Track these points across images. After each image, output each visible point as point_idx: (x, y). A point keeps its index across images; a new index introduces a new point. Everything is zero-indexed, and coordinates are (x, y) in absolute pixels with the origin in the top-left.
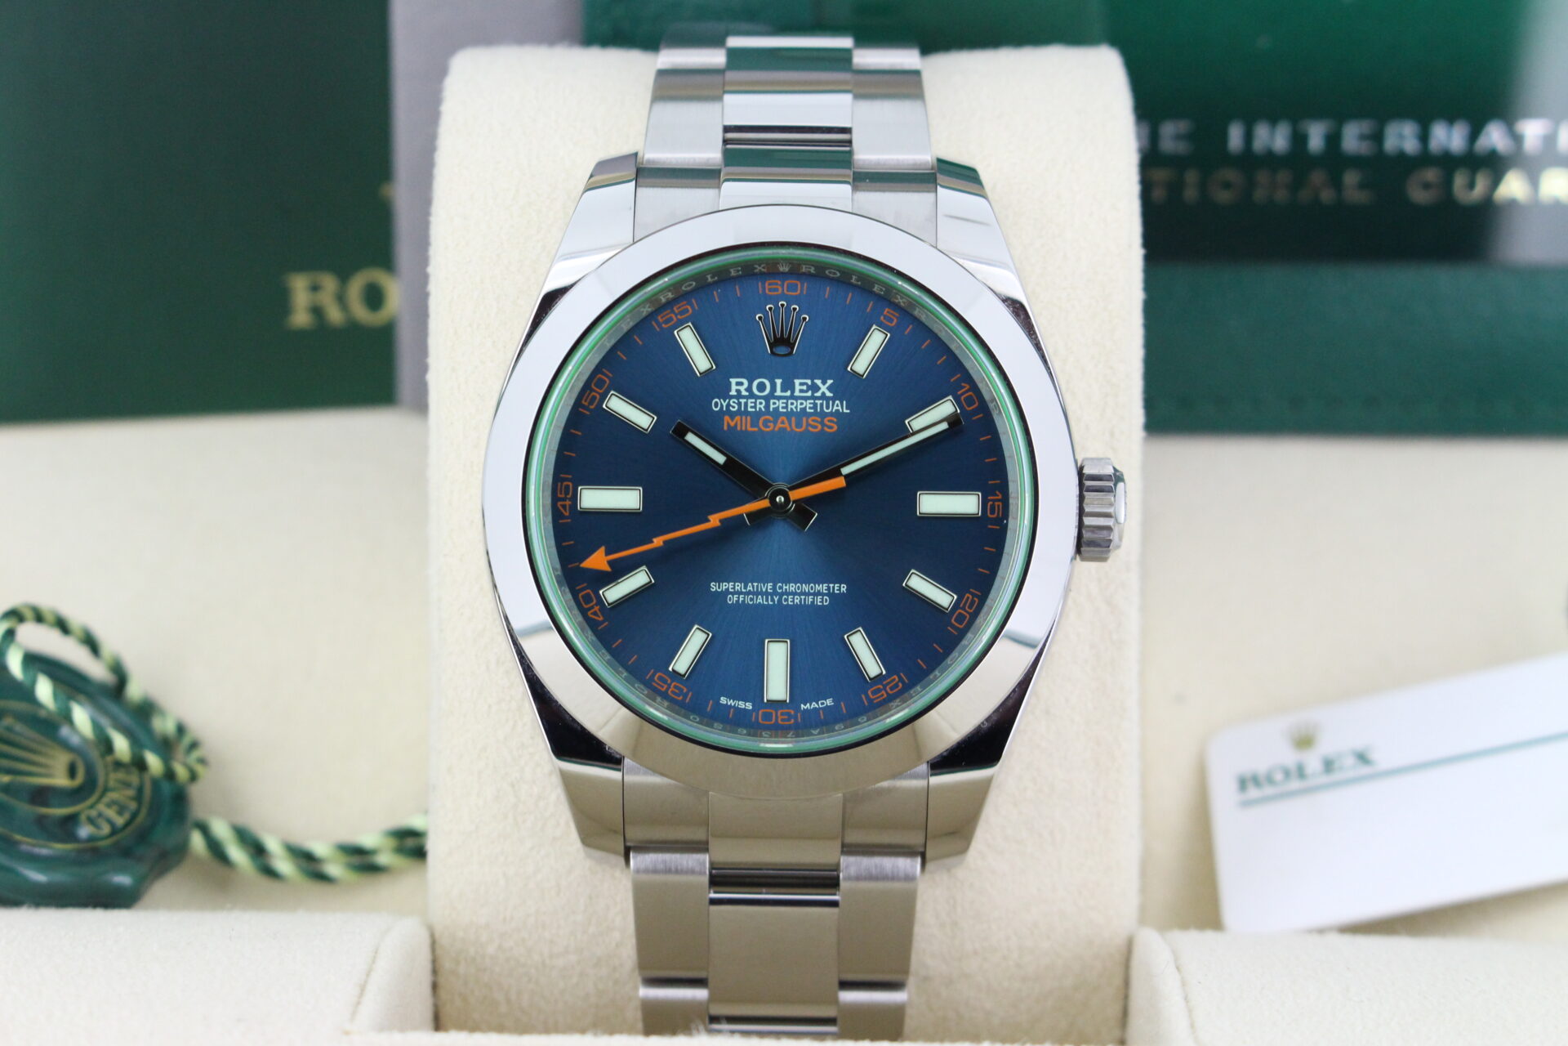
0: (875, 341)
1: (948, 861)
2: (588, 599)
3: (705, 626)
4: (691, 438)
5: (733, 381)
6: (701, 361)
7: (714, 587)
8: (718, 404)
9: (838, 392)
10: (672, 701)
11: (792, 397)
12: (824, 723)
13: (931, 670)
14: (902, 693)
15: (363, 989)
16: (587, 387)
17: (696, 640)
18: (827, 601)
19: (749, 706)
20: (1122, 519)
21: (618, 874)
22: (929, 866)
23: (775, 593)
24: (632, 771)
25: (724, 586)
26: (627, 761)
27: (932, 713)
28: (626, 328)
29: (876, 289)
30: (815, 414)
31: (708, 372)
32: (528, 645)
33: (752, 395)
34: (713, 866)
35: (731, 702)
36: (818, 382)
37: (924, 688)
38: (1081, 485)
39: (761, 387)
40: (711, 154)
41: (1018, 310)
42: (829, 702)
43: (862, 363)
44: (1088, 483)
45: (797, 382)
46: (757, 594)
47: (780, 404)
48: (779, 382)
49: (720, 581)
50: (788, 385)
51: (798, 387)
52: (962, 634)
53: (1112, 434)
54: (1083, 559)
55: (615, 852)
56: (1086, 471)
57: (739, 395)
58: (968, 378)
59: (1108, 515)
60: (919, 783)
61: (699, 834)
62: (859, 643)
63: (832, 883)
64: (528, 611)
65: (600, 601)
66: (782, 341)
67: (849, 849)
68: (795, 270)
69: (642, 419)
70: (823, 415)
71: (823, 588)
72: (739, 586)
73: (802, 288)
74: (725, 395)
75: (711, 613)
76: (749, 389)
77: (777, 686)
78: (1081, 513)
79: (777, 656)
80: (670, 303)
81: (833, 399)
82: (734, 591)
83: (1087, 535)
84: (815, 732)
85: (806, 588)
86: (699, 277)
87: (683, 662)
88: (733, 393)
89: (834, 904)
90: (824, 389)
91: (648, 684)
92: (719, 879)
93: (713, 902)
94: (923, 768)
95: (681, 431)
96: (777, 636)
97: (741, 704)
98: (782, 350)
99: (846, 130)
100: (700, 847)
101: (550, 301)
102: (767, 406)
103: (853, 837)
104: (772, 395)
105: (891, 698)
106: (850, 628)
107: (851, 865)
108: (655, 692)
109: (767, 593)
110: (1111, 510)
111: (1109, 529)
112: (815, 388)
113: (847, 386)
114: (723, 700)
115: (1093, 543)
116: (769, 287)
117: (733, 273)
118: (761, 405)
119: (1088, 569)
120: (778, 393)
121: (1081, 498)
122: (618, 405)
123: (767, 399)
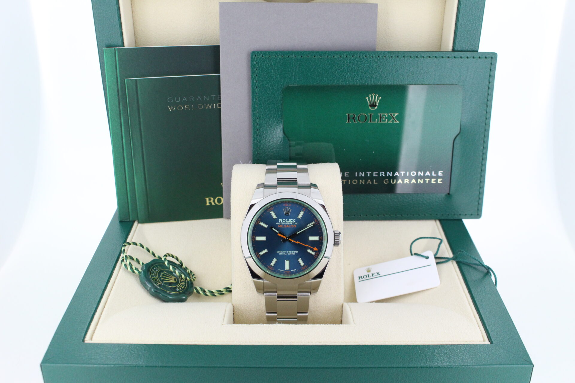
0: (302, 213)
1: (314, 293)
2: (257, 254)
3: (276, 258)
4: (273, 229)
5: (280, 220)
6: (274, 217)
7: (277, 252)
8: (277, 223)
9: (296, 221)
10: (271, 270)
11: (289, 222)
12: (295, 273)
13: (311, 264)
14: (307, 268)
15: (224, 317)
16: (257, 221)
17: (274, 261)
18: (295, 254)
19: (283, 271)
20: (341, 240)
21: (262, 296)
22: (311, 294)
23: (287, 253)
24: (265, 281)
25: (279, 252)
26: (264, 279)
27: (312, 271)
28: (263, 212)
29: (302, 205)
30: (293, 225)
31: (276, 219)
32: (247, 260)
33: (283, 222)
34: (277, 295)
35: (280, 270)
36: (293, 220)
37: (311, 267)
38: (334, 235)
39: (284, 221)
40: (275, 183)
41: (323, 207)
42: (296, 270)
43: (300, 216)
44: (335, 235)
45: (290, 220)
46: (284, 253)
47: (287, 223)
48: (287, 220)
49: (278, 251)
50: (288, 220)
51: (290, 221)
52: (316, 258)
53: (339, 226)
54: (335, 246)
55: (262, 293)
56: (335, 233)
57: (281, 222)
58: (316, 219)
59: (339, 240)
60: (310, 282)
61: (275, 290)
62: (300, 261)
63: (296, 297)
64: (247, 254)
65: (259, 254)
66: (287, 213)
67: (299, 292)
68: (289, 202)
69: (266, 226)
70: (294, 225)
71: (294, 252)
72: (281, 252)
73: (290, 205)
74: (279, 222)
75: (277, 256)
76: (282, 221)
77: (287, 267)
78: (334, 239)
79: (287, 263)
80: (269, 208)
81: (295, 222)
82: (280, 253)
83: (335, 243)
84: (293, 275)
85: (292, 252)
86: (274, 204)
87: (273, 264)
88: (280, 221)
89: (297, 300)
90: (294, 221)
91: (267, 267)
92: (278, 297)
93: (277, 300)
94: (311, 279)
95: (272, 228)
96: (287, 260)
97: (282, 270)
98: (287, 215)
99: (296, 179)
100: (276, 292)
101: (252, 206)
102: (285, 223)
103: (299, 290)
104: (286, 222)
105: (305, 269)
106: (299, 258)
107: (299, 294)
108: (268, 269)
109: (285, 253)
110: (339, 239)
111: (339, 242)
112: (293, 221)
113: (298, 220)
114: (279, 270)
115: (336, 244)
116: (285, 205)
117: (279, 203)
118: (284, 223)
119: (335, 247)
120: (287, 221)
121: (334, 237)
122: (262, 224)
123: (285, 222)
